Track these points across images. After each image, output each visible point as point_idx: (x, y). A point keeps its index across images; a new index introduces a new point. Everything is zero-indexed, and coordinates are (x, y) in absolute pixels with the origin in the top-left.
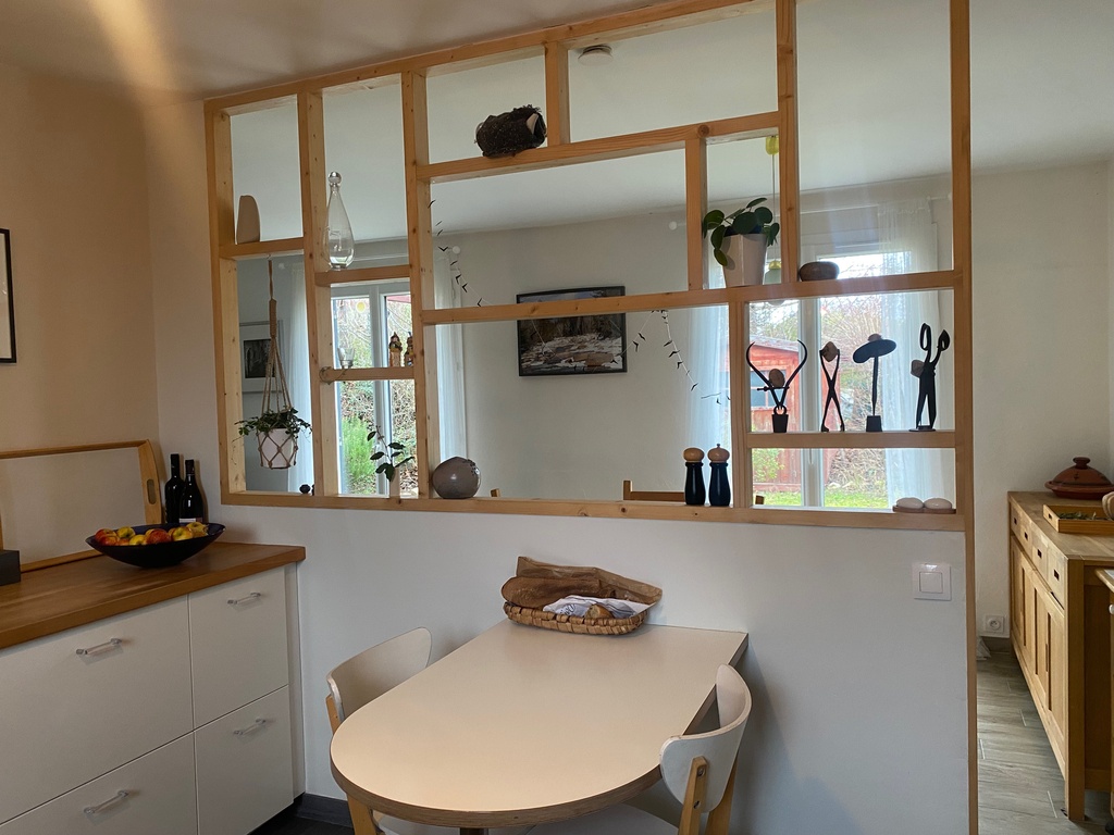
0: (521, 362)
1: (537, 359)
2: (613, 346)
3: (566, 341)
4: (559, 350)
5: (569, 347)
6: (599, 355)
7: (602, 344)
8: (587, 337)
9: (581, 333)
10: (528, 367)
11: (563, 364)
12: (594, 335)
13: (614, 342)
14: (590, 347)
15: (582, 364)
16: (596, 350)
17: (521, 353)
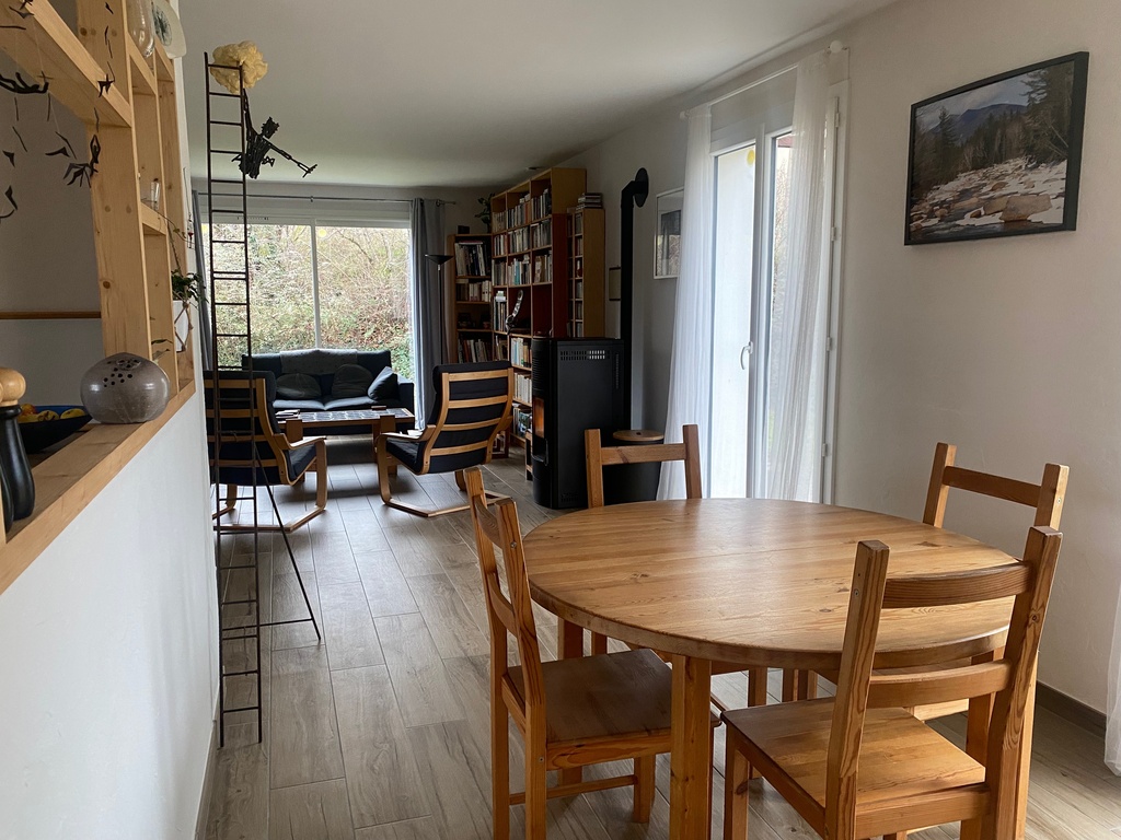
0: (909, 220)
1: (931, 215)
2: (1050, 179)
3: (975, 178)
4: (964, 194)
5: (980, 187)
6: (1026, 200)
7: (1032, 176)
8: (1008, 167)
9: (1001, 159)
10: (919, 228)
11: (967, 221)
12: (1021, 162)
13: (1055, 171)
14: (1014, 186)
15: (996, 219)
16: (1021, 189)
17: (911, 203)
